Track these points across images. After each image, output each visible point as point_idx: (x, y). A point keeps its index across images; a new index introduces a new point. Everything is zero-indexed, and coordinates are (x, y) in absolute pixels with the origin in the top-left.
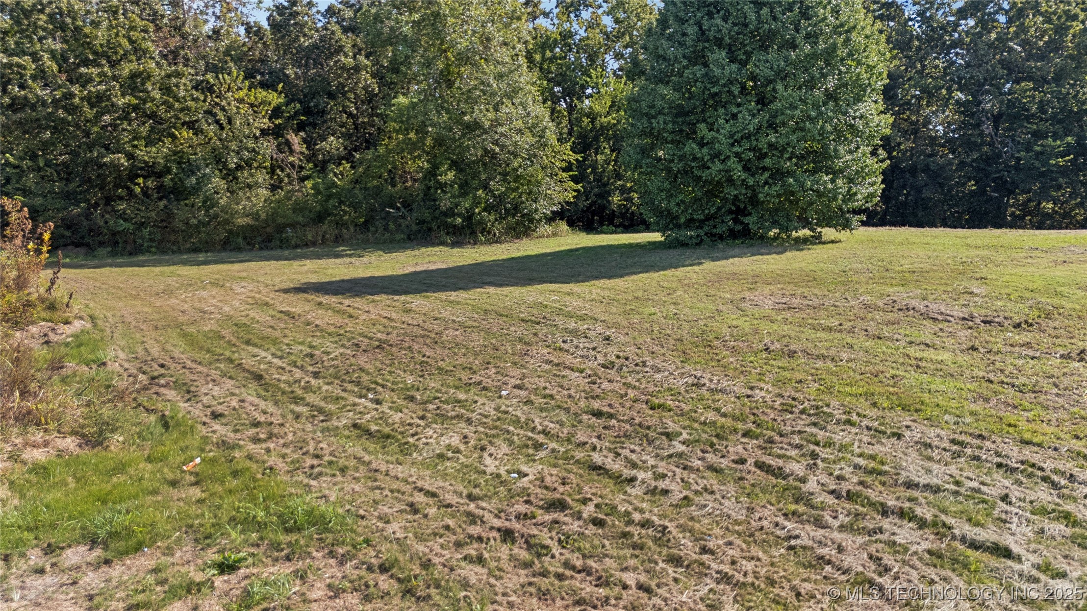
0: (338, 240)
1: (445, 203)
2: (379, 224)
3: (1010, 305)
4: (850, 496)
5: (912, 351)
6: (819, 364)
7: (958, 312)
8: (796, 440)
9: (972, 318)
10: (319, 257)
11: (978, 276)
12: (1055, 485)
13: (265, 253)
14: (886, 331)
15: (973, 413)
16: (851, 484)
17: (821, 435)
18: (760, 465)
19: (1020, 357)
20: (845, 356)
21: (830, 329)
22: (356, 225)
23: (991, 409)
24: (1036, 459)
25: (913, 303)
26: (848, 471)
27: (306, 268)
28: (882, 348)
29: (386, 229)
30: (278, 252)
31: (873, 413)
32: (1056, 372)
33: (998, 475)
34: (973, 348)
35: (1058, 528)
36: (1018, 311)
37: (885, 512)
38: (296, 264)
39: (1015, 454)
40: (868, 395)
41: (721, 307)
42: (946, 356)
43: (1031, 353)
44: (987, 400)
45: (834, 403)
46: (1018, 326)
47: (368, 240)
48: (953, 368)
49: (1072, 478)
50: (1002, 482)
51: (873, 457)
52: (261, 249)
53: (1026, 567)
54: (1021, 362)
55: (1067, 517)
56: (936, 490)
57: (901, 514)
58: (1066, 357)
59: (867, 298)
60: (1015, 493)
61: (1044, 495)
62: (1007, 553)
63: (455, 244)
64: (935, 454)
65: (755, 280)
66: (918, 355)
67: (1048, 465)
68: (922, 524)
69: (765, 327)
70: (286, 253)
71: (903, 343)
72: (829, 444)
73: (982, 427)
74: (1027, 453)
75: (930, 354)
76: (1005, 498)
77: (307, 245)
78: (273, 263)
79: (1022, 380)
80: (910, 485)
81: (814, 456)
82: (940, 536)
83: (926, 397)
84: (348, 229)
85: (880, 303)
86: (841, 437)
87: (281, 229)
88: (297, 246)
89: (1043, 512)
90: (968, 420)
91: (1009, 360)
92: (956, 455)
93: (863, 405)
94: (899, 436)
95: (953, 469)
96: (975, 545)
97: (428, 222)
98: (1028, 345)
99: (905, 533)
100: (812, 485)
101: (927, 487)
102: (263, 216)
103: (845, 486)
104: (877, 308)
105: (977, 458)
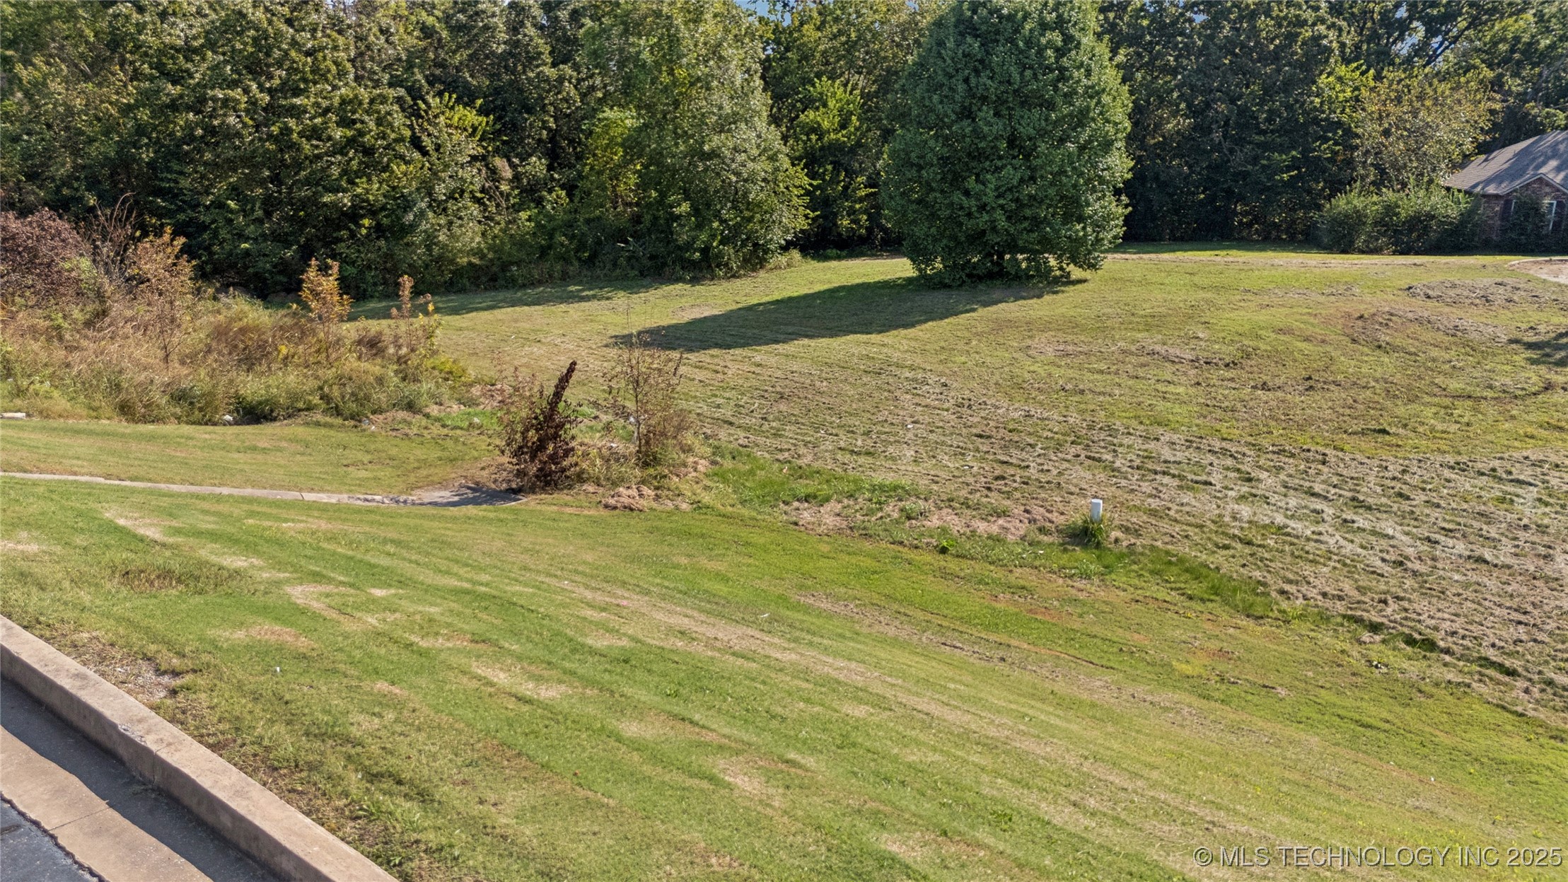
1: (682, 237)
2: (607, 259)
3: (1224, 348)
4: (1138, 468)
5: (1160, 387)
6: (1101, 398)
7: (1189, 355)
8: (1102, 444)
9: (1197, 360)
11: (1203, 320)
12: (1235, 458)
14: (1141, 373)
15: (1197, 425)
16: (1137, 462)
17: (1115, 441)
18: (1088, 457)
19: (1227, 388)
20: (1117, 392)
21: (1102, 372)
23: (1207, 422)
24: (1228, 447)
25: (1158, 348)
26: (1134, 457)
28: (1139, 385)
31: (1142, 427)
32: (1247, 398)
33: (1208, 455)
34: (1198, 384)
35: (1233, 475)
36: (1228, 352)
37: (1156, 473)
39: (1217, 445)
40: (1136, 417)
41: (1015, 355)
42: (1181, 390)
43: (1233, 385)
44: (1205, 417)
45: (1118, 423)
46: (1227, 365)
48: (1186, 398)
49: (1244, 455)
50: (1210, 458)
51: (1146, 450)
53: (1218, 488)
54: (1226, 392)
55: (1238, 470)
56: (1179, 463)
57: (1164, 473)
58: (1254, 387)
59: (1121, 344)
60: (1216, 462)
61: (1229, 462)
62: (1211, 484)
64: (1178, 447)
65: (1030, 327)
66: (1164, 389)
67: (1233, 450)
68: (1174, 476)
69: (1056, 372)
71: (1152, 381)
72: (1121, 445)
73: (1202, 433)
74: (1224, 444)
75: (1171, 388)
76: (1211, 464)
79: (1227, 404)
80: (1165, 462)
81: (1115, 451)
82: (1181, 480)
83: (1170, 417)
85: (1133, 348)
86: (1126, 441)
87: (505, 267)
89: (1228, 469)
90: (1195, 429)
91: (1220, 391)
92: (1188, 447)
93: (1134, 423)
94: (1158, 440)
95: (1187, 454)
96: (1197, 482)
97: (662, 257)
98: (1232, 380)
99: (1166, 480)
100: (1117, 464)
101: (1175, 462)
103: (1135, 464)
104: (1132, 353)
105: (1198, 448)
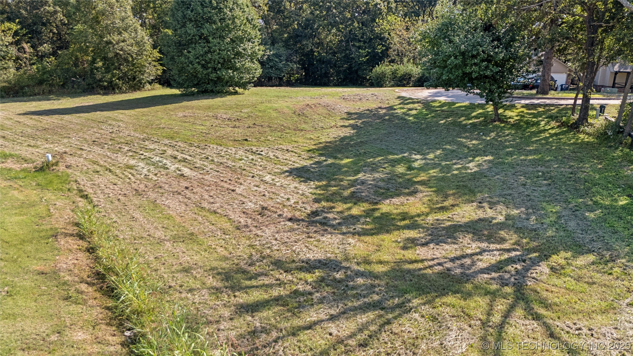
0: (50, 92)
1: (99, 76)
2: (70, 85)
9: (226, 118)
10: (40, 100)
13: (15, 99)
22: (59, 86)
27: (32, 105)
29: (73, 87)
30: (22, 98)
38: (28, 104)
47: (65, 92)
52: (13, 97)
63: (104, 94)
70: (25, 98)
77: (35, 95)
78: (18, 103)
84: (55, 87)
85: (211, 115)
87: (22, 88)
88: (31, 96)
97: (92, 84)
102: (13, 82)
104: (208, 116)
